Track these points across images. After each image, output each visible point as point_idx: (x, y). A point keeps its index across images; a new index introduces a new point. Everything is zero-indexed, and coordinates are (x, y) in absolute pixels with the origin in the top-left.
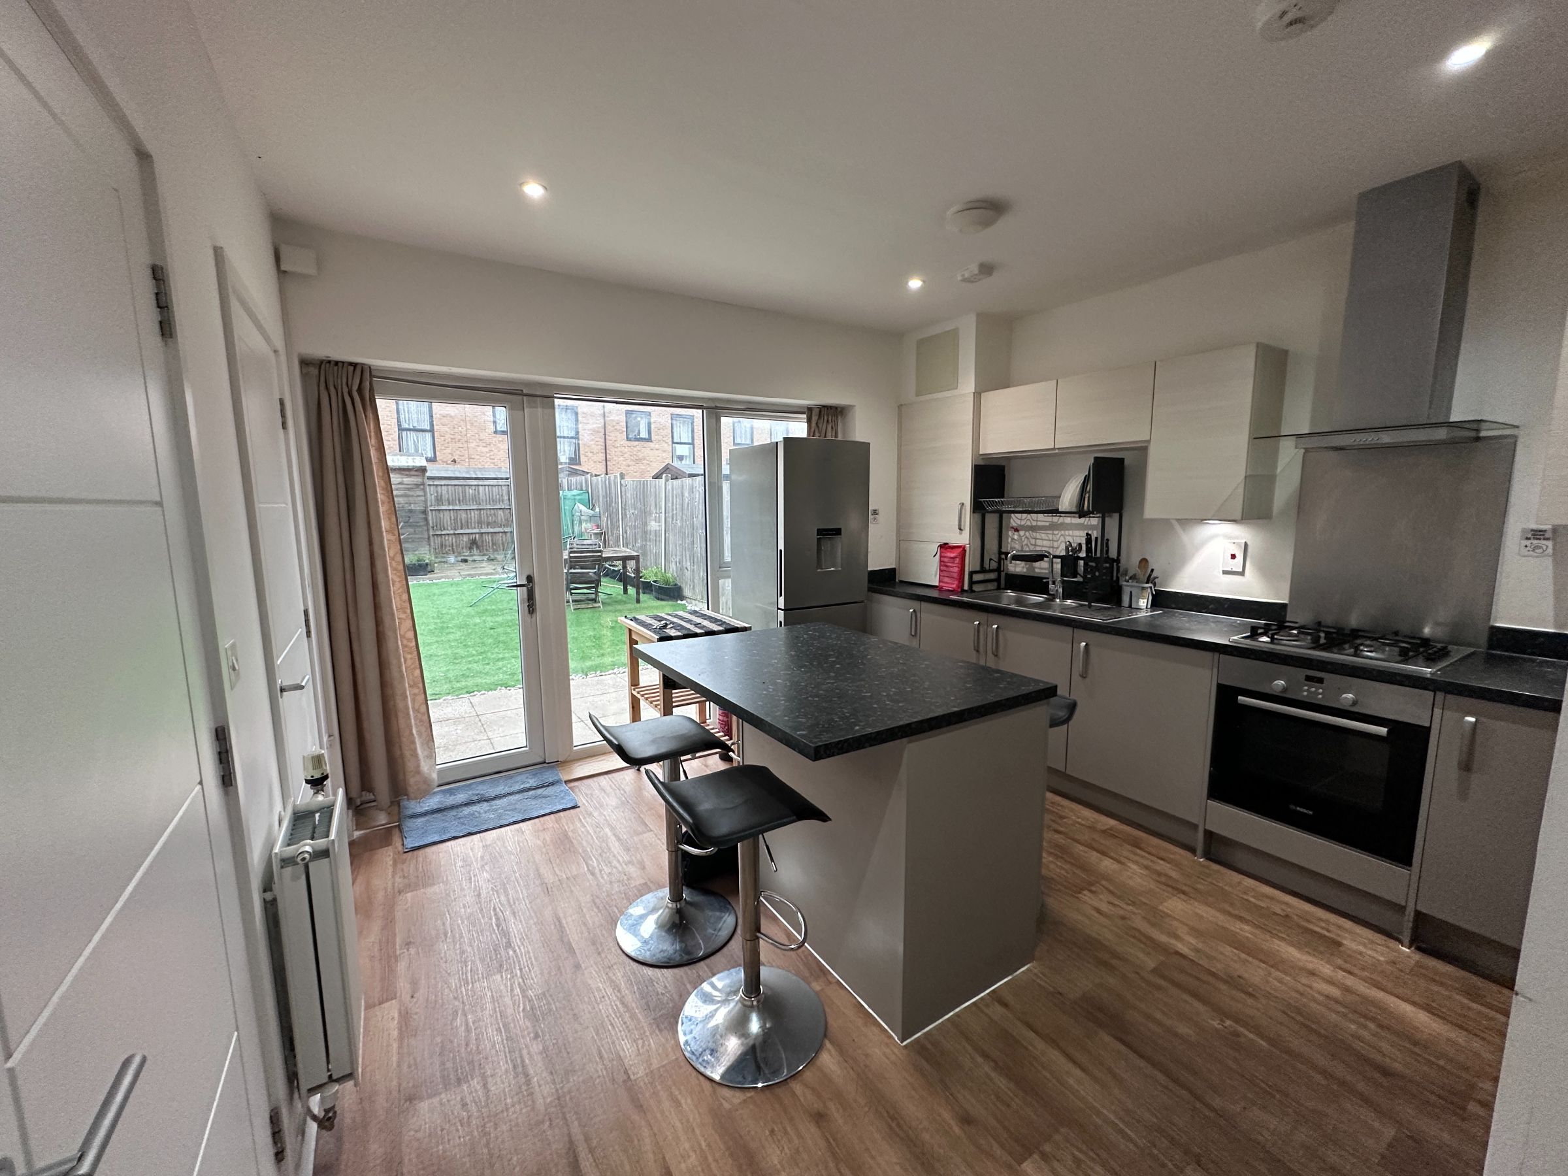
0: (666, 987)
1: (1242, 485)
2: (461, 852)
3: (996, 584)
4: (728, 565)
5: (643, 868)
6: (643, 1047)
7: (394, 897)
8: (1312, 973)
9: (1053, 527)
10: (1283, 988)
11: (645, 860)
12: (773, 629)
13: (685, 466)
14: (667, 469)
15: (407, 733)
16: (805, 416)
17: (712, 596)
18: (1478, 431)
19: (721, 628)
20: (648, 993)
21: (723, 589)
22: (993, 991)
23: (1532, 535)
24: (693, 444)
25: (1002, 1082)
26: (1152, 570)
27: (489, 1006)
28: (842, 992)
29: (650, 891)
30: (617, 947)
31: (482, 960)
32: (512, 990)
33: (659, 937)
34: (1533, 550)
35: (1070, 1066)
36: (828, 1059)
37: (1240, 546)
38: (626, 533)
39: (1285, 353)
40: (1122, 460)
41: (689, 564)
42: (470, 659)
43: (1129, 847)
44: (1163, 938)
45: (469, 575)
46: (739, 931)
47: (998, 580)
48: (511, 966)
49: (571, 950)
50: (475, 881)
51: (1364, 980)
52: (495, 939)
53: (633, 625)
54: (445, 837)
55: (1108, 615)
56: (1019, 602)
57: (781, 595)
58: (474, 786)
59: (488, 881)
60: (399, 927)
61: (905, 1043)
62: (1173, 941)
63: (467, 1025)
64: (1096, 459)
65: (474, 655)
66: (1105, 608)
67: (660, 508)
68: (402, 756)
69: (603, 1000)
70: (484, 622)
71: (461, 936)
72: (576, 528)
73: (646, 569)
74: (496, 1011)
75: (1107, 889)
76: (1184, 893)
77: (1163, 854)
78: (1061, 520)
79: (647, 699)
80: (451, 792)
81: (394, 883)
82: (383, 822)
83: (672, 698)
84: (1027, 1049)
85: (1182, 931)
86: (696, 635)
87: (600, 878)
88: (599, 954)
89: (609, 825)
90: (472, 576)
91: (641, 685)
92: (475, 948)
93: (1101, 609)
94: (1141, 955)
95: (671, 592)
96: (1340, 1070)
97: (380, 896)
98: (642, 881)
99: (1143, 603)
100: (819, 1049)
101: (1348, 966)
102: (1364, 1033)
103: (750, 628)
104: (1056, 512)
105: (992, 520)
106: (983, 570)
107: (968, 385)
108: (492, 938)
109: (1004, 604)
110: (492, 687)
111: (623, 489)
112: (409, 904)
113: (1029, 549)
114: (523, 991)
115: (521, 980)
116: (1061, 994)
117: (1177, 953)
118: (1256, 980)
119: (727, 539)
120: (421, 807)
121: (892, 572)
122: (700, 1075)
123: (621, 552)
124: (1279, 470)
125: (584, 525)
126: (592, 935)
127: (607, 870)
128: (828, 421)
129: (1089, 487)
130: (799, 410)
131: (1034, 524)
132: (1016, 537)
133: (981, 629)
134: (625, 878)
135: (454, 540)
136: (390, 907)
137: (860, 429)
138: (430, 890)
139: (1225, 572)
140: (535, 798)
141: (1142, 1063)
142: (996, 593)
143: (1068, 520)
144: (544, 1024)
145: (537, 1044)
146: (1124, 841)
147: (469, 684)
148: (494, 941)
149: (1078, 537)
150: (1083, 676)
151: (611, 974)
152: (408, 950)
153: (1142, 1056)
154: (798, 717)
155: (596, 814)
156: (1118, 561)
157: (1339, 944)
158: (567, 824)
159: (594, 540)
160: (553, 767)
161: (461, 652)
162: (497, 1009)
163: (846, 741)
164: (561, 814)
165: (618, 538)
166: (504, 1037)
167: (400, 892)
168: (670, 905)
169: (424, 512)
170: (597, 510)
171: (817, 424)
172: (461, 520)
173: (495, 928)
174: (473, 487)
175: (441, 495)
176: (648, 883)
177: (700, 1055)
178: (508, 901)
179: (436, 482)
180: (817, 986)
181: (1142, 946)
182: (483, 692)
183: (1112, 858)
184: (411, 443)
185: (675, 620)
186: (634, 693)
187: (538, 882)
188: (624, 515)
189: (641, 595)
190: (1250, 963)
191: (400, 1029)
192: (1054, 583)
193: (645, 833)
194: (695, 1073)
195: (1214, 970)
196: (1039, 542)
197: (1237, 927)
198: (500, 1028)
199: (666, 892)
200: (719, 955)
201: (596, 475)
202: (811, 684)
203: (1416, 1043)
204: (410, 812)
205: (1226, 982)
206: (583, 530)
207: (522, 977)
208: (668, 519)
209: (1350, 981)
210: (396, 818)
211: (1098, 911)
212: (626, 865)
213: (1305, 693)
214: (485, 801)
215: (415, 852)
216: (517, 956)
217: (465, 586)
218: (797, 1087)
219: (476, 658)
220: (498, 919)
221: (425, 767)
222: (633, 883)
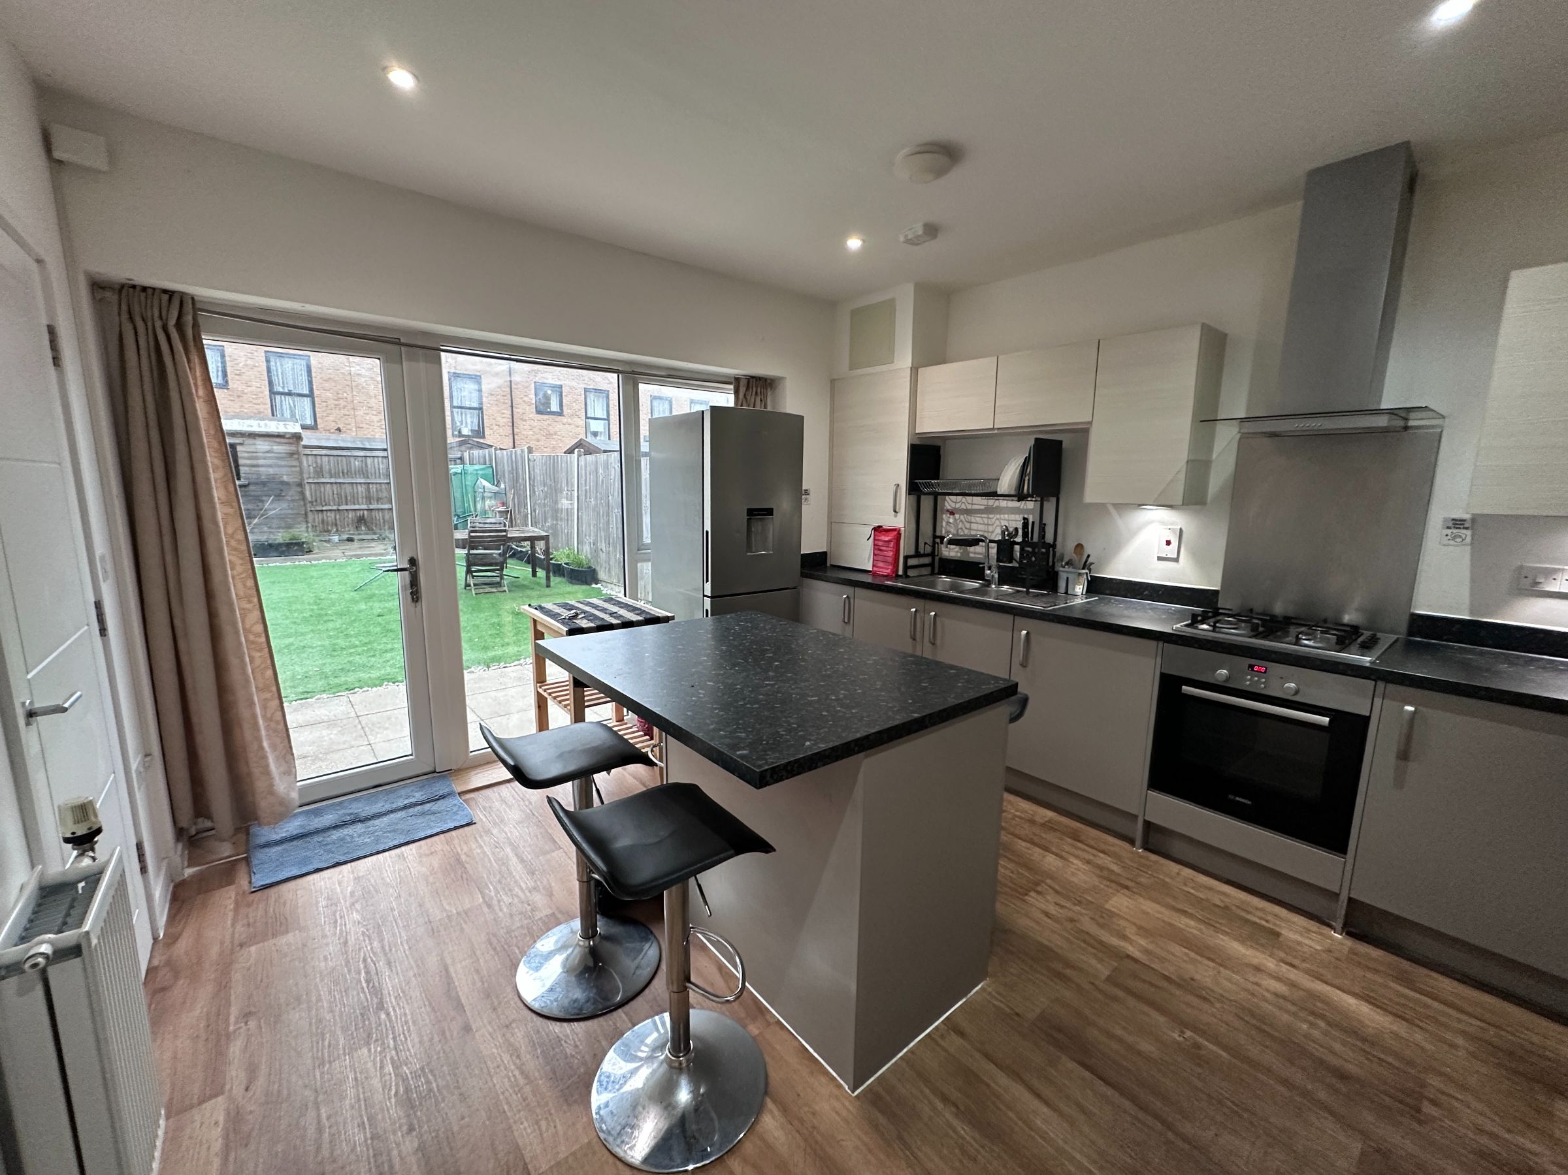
0: (576, 1046)
1: (1184, 470)
2: (326, 888)
3: (929, 569)
4: (647, 547)
5: (551, 895)
6: (547, 1130)
7: (232, 952)
8: (1258, 969)
9: (988, 510)
10: (1234, 987)
11: (553, 884)
12: (700, 620)
13: (599, 442)
14: (579, 445)
15: (255, 746)
16: (732, 387)
17: (630, 583)
18: (1406, 419)
19: (640, 618)
20: (554, 1055)
21: (642, 573)
22: (947, 1018)
23: (1454, 524)
24: (608, 419)
25: (964, 1130)
26: (1089, 556)
27: (351, 1092)
28: (785, 1036)
29: (558, 923)
30: (517, 999)
31: (345, 1029)
32: (382, 1067)
33: (568, 982)
34: (1453, 539)
35: (1036, 1104)
36: (771, 1123)
37: (1175, 533)
38: (535, 511)
39: (1224, 336)
40: (1061, 442)
41: (604, 545)
42: (352, 651)
43: (1069, 840)
44: (1114, 941)
45: (356, 556)
46: (664, 966)
47: (932, 565)
48: (382, 1035)
49: (460, 1007)
50: (341, 925)
51: (1307, 972)
52: (364, 1000)
53: (538, 614)
54: (304, 870)
55: (1048, 602)
56: (954, 587)
57: (707, 581)
58: (346, 804)
59: (359, 923)
60: (238, 990)
61: (857, 1093)
62: (1122, 944)
63: (319, 1122)
64: (1037, 440)
65: (357, 646)
66: (1043, 595)
67: (572, 485)
68: (249, 774)
69: (498, 1070)
70: (371, 608)
71: (319, 1000)
72: (479, 506)
73: (557, 550)
74: (359, 1100)
75: (1053, 889)
76: (1127, 888)
77: (1103, 847)
78: (997, 503)
79: (555, 698)
80: (317, 813)
81: (233, 933)
82: (227, 854)
83: (584, 696)
84: (988, 1086)
85: (1130, 931)
86: (610, 627)
87: (498, 911)
88: (495, 1009)
89: (511, 844)
90: (358, 556)
91: (548, 682)
92: (337, 1014)
93: (1038, 595)
94: (1094, 962)
95: (584, 575)
96: (1298, 1077)
97: (214, 951)
98: (549, 911)
99: (1079, 589)
100: (760, 1110)
101: (1289, 959)
102: (1316, 1033)
103: (673, 618)
104: (994, 495)
105: (927, 503)
106: (917, 555)
107: (904, 359)
108: (359, 999)
109: (939, 590)
110: (377, 682)
111: (531, 464)
112: (252, 961)
113: (965, 533)
114: (395, 1068)
115: (393, 1052)
116: (1017, 1014)
117: (1128, 956)
118: (1208, 982)
119: (646, 520)
120: (276, 833)
121: (823, 555)
122: (618, 1163)
123: (529, 531)
124: (1214, 456)
125: (488, 502)
126: (486, 985)
127: (506, 899)
128: (756, 393)
129: (1030, 469)
130: (723, 379)
131: (969, 507)
132: (951, 521)
133: (918, 615)
134: (529, 908)
135: (338, 517)
136: (225, 967)
137: (791, 402)
138: (282, 941)
139: (1160, 559)
140: (423, 814)
141: (1109, 1092)
142: (931, 578)
143: (1003, 503)
144: (421, 1111)
145: (411, 1141)
146: (1064, 834)
147: (349, 679)
148: (362, 1003)
149: (1015, 522)
150: (1024, 665)
151: (508, 1035)
152: (246, 1023)
153: (1107, 1082)
154: (735, 731)
155: (495, 831)
156: (1054, 546)
157: (1278, 935)
158: (460, 845)
159: (498, 519)
160: (445, 777)
161: (341, 642)
162: (361, 1096)
163: (796, 761)
164: (453, 833)
165: (526, 516)
166: (368, 1135)
167: (241, 945)
168: (581, 943)
169: (300, 485)
170: (503, 486)
171: (745, 395)
172: (346, 493)
173: (364, 985)
174: (360, 459)
175: (321, 468)
176: (556, 913)
177: (619, 1134)
178: (383, 948)
179: (315, 452)
180: (754, 1029)
181: (1095, 951)
182: (366, 689)
183: (1053, 853)
184: (286, 407)
185: (587, 609)
186: (540, 690)
187: (421, 920)
188: (533, 491)
189: (552, 578)
190: (1200, 963)
191: (226, 1137)
192: (990, 568)
193: (553, 851)
194: (611, 1159)
195: (1167, 974)
196: (974, 526)
197: (1183, 922)
198: (363, 1123)
199: (577, 924)
200: (640, 999)
201: (501, 449)
202: (749, 687)
203: (1364, 1040)
204: (262, 840)
205: (1179, 986)
206: (487, 507)
207: (396, 1049)
208: (580, 498)
209: (1293, 975)
210: (243, 848)
211: (1047, 914)
212: (530, 892)
213: (1248, 683)
214: (360, 821)
215: (266, 891)
216: (390, 1021)
217: (349, 568)
218: (735, 1164)
219: (360, 650)
220: (368, 973)
221: (281, 786)
222: (538, 915)
